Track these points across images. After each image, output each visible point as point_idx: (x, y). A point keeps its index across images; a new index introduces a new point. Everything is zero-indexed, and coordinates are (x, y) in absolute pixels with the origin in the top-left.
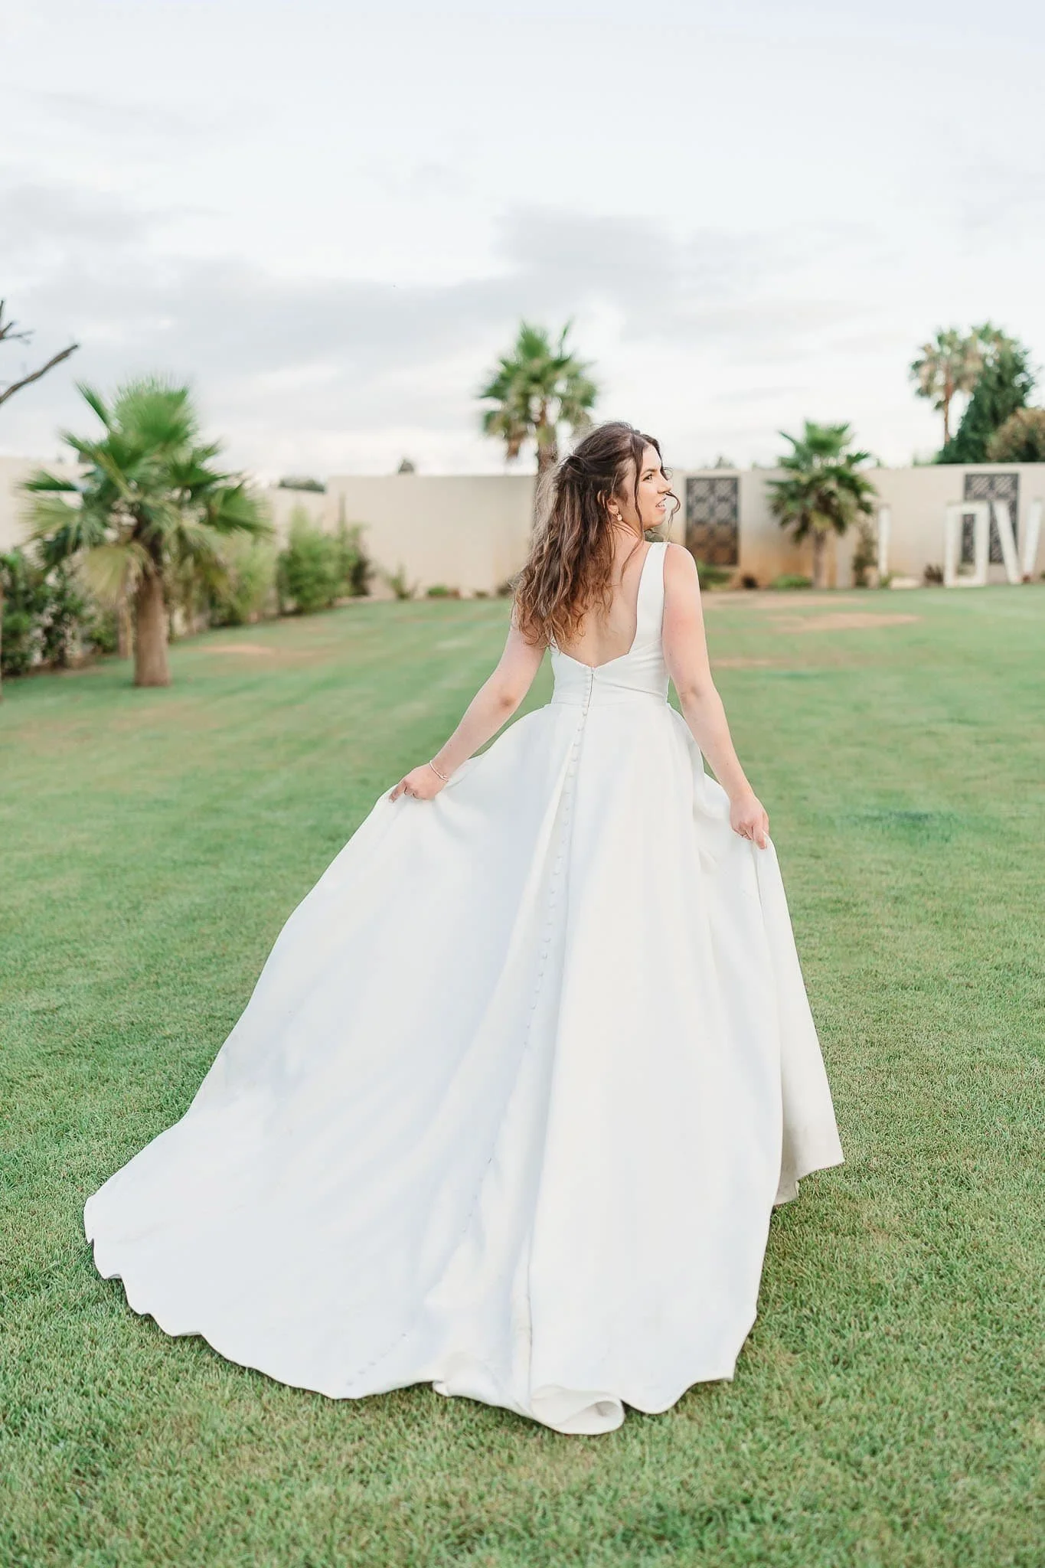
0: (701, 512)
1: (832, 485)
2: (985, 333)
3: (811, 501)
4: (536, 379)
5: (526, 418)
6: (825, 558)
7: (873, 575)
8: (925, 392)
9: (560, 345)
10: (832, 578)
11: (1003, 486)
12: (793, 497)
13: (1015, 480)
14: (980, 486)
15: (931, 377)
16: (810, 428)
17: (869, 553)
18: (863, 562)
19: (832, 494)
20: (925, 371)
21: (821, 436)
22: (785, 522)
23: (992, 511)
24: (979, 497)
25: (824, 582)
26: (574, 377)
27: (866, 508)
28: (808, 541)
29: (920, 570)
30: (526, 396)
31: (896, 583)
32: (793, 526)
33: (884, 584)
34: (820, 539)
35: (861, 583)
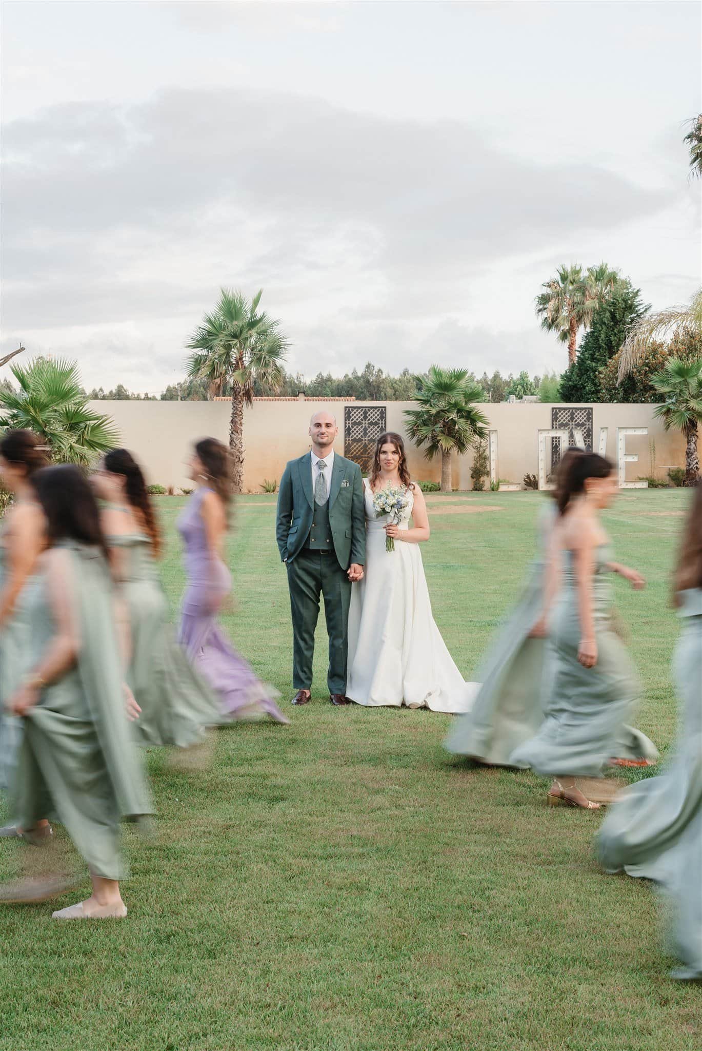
0: (357, 433)
1: (453, 416)
2: (600, 275)
3: (438, 427)
4: (235, 336)
5: (227, 362)
6: (450, 469)
7: (486, 481)
8: (551, 324)
9: (253, 311)
10: (456, 483)
11: (581, 417)
12: (425, 423)
13: (589, 413)
14: (564, 417)
15: (557, 311)
16: (437, 373)
17: (483, 466)
18: (479, 472)
19: (454, 422)
20: (551, 305)
21: (446, 380)
22: (419, 442)
23: (571, 436)
24: (563, 426)
25: (449, 486)
26: (263, 333)
27: (481, 433)
28: (437, 456)
29: (521, 479)
30: (228, 348)
31: (503, 488)
32: (426, 445)
33: (494, 489)
34: (446, 454)
35: (478, 488)
